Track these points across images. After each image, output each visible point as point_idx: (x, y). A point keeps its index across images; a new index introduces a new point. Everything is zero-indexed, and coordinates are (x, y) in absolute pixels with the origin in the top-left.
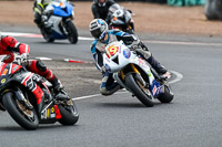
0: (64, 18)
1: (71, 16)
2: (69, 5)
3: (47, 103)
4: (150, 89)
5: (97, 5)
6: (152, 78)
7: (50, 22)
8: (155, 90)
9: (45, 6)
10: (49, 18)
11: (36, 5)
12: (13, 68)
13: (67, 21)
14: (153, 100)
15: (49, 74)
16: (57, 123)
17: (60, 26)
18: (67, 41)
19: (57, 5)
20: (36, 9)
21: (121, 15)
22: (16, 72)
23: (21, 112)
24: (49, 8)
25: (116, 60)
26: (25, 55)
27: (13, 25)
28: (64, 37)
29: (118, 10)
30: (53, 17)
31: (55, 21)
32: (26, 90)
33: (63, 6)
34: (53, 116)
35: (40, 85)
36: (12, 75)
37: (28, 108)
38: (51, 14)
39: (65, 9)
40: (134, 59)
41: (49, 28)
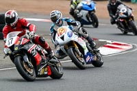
0: (90, 12)
1: (94, 10)
2: (92, 3)
3: (43, 65)
4: (85, 57)
5: (110, 4)
6: (86, 51)
7: (81, 14)
8: (88, 59)
9: (78, 4)
10: (80, 11)
11: (72, 3)
12: (23, 41)
13: (91, 14)
14: (85, 65)
15: (46, 45)
16: (49, 77)
17: (87, 16)
18: (91, 26)
19: (85, 3)
20: (72, 6)
21: (125, 12)
22: (25, 44)
23: (25, 70)
24: (80, 5)
25: (62, 38)
26: (33, 32)
27: (36, 14)
28: (90, 23)
29: (123, 8)
30: (83, 11)
31: (84, 13)
32: (30, 56)
33: (89, 4)
34: (46, 73)
35: (40, 53)
36: (23, 45)
37: (30, 67)
38: (81, 9)
39: (90, 6)
40: (75, 38)
41: (80, 18)
